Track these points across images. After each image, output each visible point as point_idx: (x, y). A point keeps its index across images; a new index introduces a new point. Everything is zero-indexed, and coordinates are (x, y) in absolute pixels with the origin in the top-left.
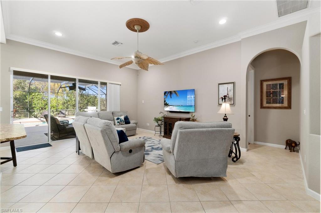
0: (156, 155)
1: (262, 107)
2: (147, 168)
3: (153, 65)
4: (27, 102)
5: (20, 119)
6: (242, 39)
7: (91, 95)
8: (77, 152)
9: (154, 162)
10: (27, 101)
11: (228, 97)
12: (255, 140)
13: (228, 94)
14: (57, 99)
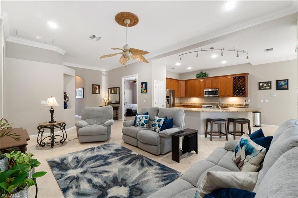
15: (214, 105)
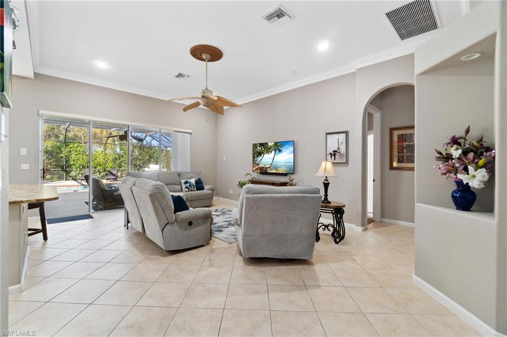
0: (231, 232)
1: (392, 168)
2: (214, 247)
3: (228, 107)
4: (62, 157)
5: (52, 181)
6: (357, 70)
7: (155, 147)
8: (125, 226)
9: (226, 240)
10: (62, 155)
11: (339, 153)
12: (383, 216)
13: (338, 149)
14: (105, 153)
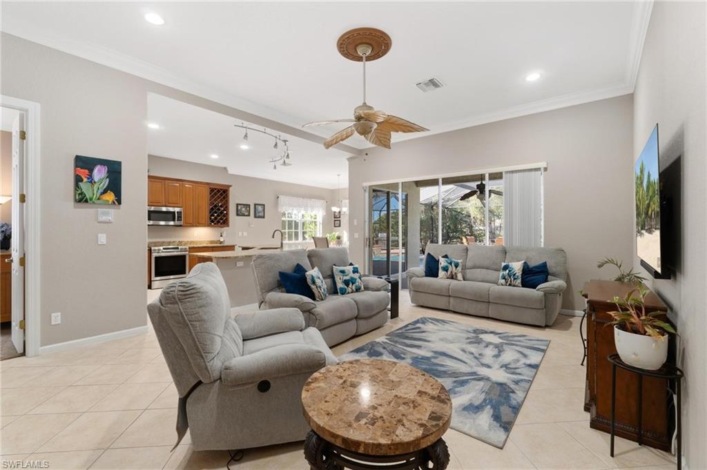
15: (155, 246)
